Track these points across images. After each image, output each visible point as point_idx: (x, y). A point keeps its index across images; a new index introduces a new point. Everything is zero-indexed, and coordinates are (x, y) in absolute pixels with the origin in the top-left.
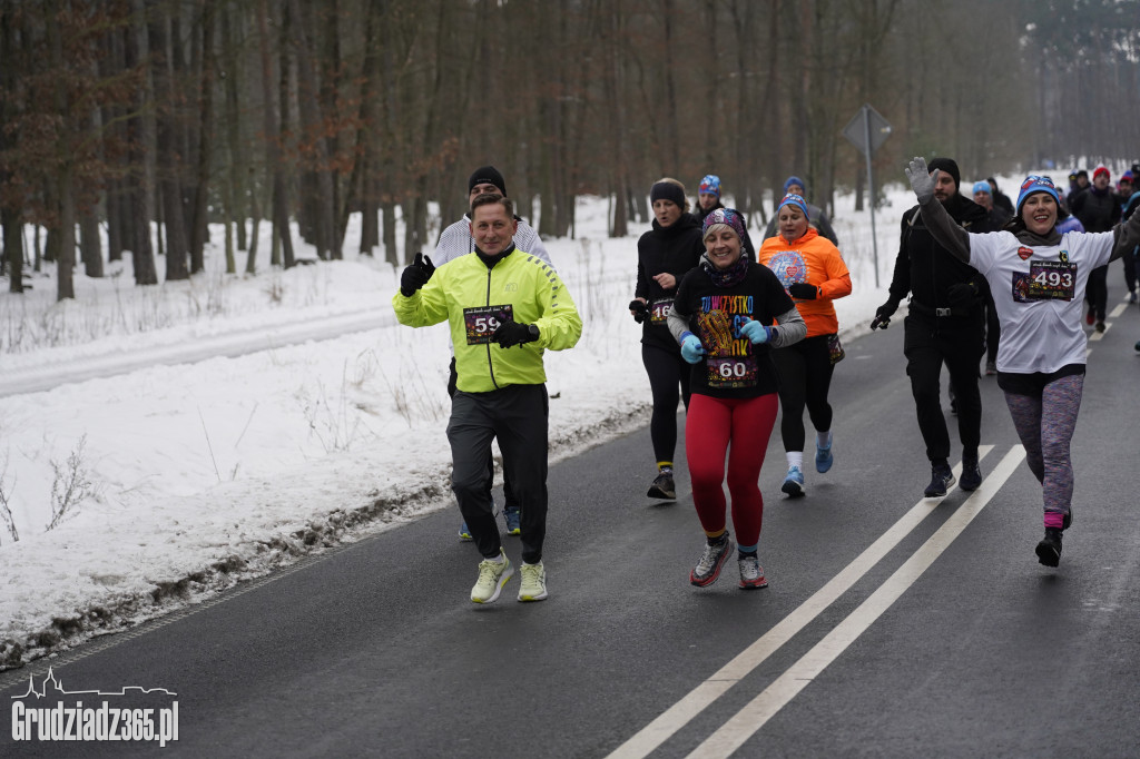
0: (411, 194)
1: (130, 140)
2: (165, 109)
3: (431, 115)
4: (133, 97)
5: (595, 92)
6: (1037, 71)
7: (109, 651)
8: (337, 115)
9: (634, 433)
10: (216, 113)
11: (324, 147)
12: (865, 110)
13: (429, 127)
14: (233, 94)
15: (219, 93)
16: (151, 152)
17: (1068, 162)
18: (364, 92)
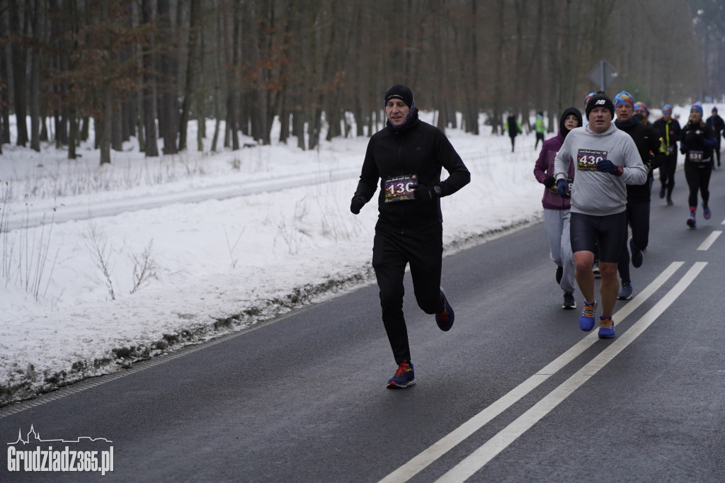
6: (704, 40)
9: (469, 250)
12: (602, 62)
13: (326, 66)
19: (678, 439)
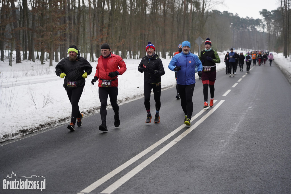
0: (116, 50)
1: (64, 37)
2: (71, 32)
3: (120, 35)
4: (65, 29)
5: (151, 32)
6: (233, 32)
7: (50, 131)
8: (103, 34)
10: (80, 33)
11: (100, 40)
12: (199, 37)
13: (120, 37)
14: (84, 30)
15: (81, 29)
16: (68, 40)
17: (238, 49)
18: (108, 30)
19: (201, 168)
